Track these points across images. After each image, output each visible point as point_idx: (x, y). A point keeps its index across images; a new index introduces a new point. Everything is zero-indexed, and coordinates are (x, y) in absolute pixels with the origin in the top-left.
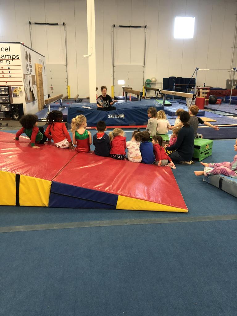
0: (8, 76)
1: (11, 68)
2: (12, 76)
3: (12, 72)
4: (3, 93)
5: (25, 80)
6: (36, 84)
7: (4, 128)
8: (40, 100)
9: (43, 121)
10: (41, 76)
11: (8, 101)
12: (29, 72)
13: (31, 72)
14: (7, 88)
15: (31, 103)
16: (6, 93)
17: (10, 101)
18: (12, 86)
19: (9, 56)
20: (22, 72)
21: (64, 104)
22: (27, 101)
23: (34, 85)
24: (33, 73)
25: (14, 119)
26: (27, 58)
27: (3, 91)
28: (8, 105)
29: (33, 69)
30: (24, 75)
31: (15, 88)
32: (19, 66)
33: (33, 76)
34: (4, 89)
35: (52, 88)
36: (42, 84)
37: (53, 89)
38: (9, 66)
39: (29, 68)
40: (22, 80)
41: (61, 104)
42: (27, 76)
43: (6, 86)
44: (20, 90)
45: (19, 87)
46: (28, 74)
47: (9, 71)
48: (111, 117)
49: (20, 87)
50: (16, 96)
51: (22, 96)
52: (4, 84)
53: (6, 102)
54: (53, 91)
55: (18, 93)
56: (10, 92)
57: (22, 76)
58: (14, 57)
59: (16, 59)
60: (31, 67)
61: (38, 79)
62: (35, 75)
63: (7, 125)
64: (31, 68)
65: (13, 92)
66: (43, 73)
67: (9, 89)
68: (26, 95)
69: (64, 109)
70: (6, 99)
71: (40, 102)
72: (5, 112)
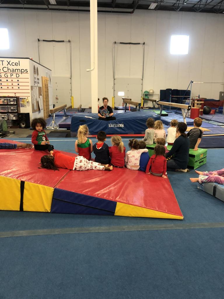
0: (17, 88)
1: (20, 80)
2: (21, 88)
3: (20, 84)
4: (12, 103)
5: (32, 91)
6: (42, 95)
7: (11, 136)
8: (45, 110)
9: (48, 129)
10: (48, 88)
11: (16, 111)
12: (36, 84)
13: (38, 85)
14: (16, 98)
15: (37, 113)
16: (14, 103)
17: (18, 111)
18: (20, 97)
19: (19, 70)
20: (29, 84)
21: (67, 114)
22: (34, 111)
23: (40, 96)
24: (40, 85)
25: (21, 127)
26: (35, 72)
27: (12, 101)
28: (16, 114)
29: (40, 81)
30: (32, 87)
31: (23, 99)
32: (27, 79)
33: (40, 88)
34: (12, 100)
35: (56, 98)
36: (48, 95)
37: (58, 100)
38: (19, 79)
39: (36, 80)
40: (30, 91)
41: (65, 114)
42: (34, 88)
43: (15, 97)
44: (27, 101)
45: (26, 98)
46: (35, 86)
47: (18, 83)
48: (112, 126)
49: (28, 98)
50: (23, 106)
51: (29, 106)
52: (13, 95)
53: (15, 111)
54: (57, 101)
55: (25, 103)
56: (18, 103)
57: (30, 88)
58: (23, 71)
59: (25, 72)
60: (38, 79)
61: (44, 91)
62: (41, 87)
63: (14, 133)
64: (38, 81)
65: (21, 102)
66: (49, 85)
67: (17, 99)
68: (33, 105)
69: (67, 118)
70: (14, 108)
71: (45, 111)
72: (13, 121)
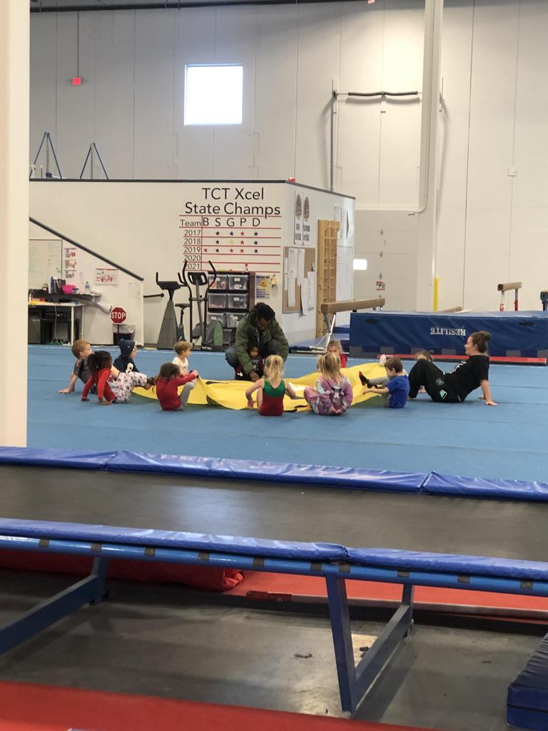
0: (252, 251)
1: (261, 233)
2: (260, 251)
3: (261, 242)
4: (237, 287)
5: (286, 260)
6: (316, 269)
9: (313, 351)
10: (335, 250)
11: (245, 306)
12: (299, 243)
13: (305, 242)
14: (246, 276)
15: (295, 315)
17: (248, 306)
19: (260, 210)
20: (282, 243)
22: (286, 310)
23: (309, 273)
24: (312, 244)
26: (298, 210)
27: (237, 283)
30: (286, 249)
33: (309, 252)
34: (239, 280)
35: (379, 284)
36: (334, 270)
37: (383, 289)
38: (257, 231)
39: (300, 231)
40: (280, 259)
42: (293, 252)
44: (273, 282)
45: (271, 275)
46: (297, 246)
47: (255, 240)
48: (438, 333)
49: (274, 275)
50: (262, 295)
51: (275, 295)
52: (241, 268)
53: (241, 307)
54: (382, 292)
55: (268, 289)
56: (251, 287)
57: (281, 251)
58: (269, 211)
60: (307, 228)
61: (323, 259)
62: (314, 249)
64: (306, 233)
65: (258, 287)
66: (341, 243)
67: (250, 278)
68: (285, 295)
70: (242, 300)
